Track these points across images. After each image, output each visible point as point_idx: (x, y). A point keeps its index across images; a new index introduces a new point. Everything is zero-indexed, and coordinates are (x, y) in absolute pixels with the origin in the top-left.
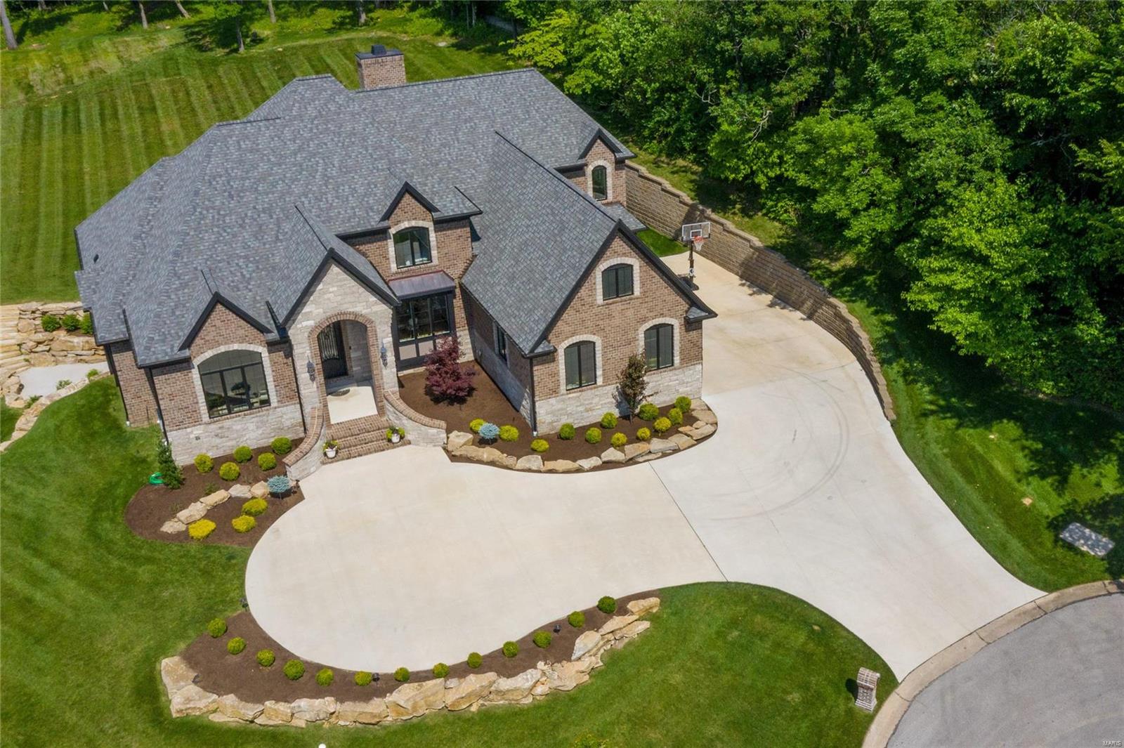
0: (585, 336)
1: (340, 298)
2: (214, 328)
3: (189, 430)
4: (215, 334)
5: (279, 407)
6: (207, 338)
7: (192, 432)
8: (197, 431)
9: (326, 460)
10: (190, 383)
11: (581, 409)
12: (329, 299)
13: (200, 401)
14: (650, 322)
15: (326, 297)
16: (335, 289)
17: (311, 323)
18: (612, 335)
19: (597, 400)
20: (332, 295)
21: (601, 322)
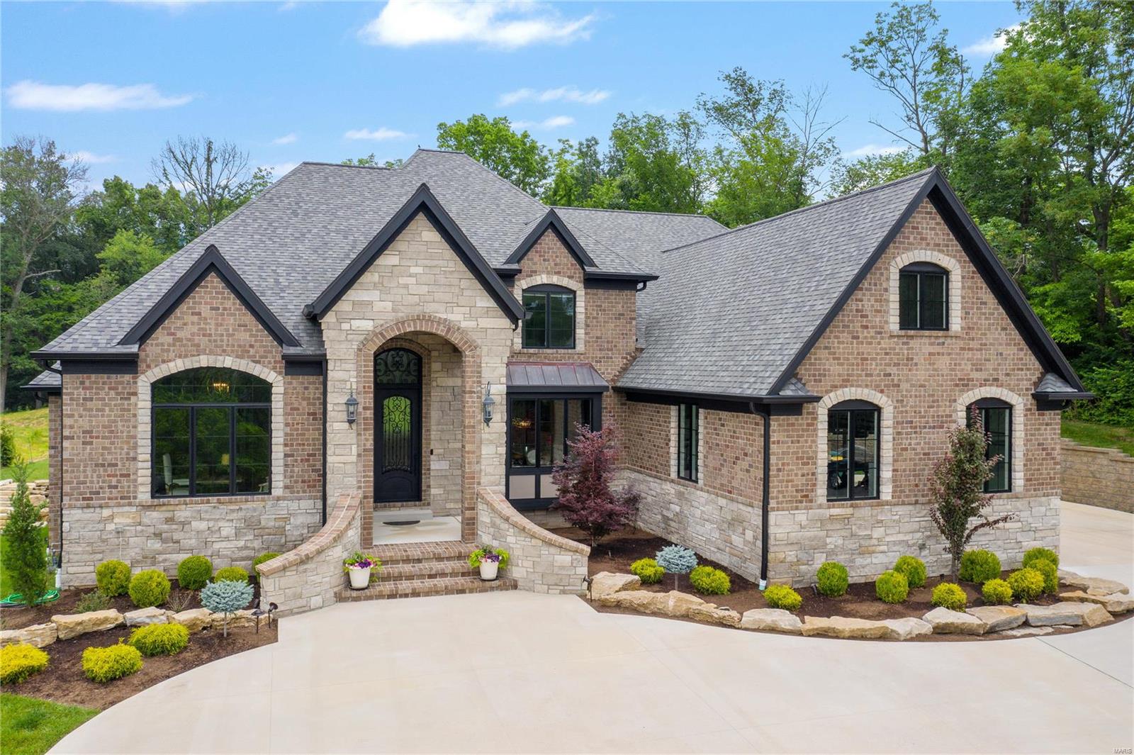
0: (866, 391)
1: (425, 289)
2: (195, 318)
3: (106, 512)
4: (195, 329)
5: (284, 499)
6: (179, 334)
7: (111, 518)
8: (123, 517)
9: (347, 592)
10: (129, 415)
11: (851, 545)
12: (406, 286)
13: (140, 457)
14: (977, 391)
15: (402, 281)
16: (419, 270)
17: (368, 325)
18: (912, 401)
19: (878, 533)
20: (413, 280)
21: (893, 370)
